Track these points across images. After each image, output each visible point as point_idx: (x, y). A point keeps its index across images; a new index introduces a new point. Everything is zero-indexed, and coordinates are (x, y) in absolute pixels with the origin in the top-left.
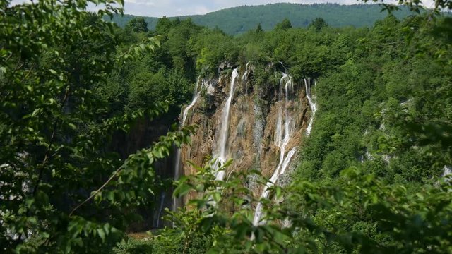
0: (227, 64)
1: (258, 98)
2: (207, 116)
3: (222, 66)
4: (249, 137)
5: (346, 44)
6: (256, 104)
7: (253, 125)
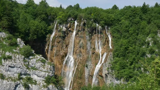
0: (72, 19)
1: (88, 33)
2: (63, 39)
3: (70, 20)
4: (85, 48)
5: (120, 14)
6: (87, 35)
7: (87, 44)
